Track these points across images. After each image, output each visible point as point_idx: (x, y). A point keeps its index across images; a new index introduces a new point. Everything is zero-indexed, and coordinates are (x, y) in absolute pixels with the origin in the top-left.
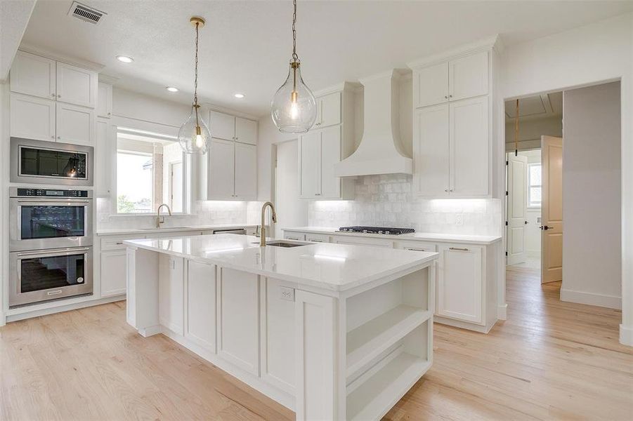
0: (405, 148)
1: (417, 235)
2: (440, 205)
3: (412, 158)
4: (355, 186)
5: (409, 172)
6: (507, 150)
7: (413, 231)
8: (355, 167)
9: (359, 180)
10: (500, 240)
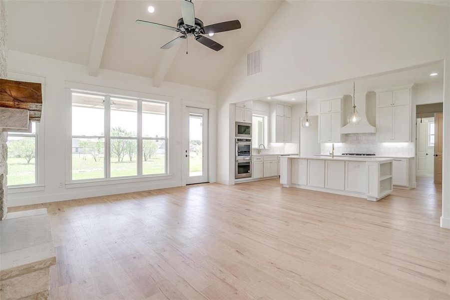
0: (372, 122)
1: (376, 156)
2: (386, 145)
3: (375, 126)
4: (345, 137)
5: (375, 132)
6: (417, 117)
7: (375, 155)
8: (346, 130)
9: (347, 135)
10: (413, 158)
